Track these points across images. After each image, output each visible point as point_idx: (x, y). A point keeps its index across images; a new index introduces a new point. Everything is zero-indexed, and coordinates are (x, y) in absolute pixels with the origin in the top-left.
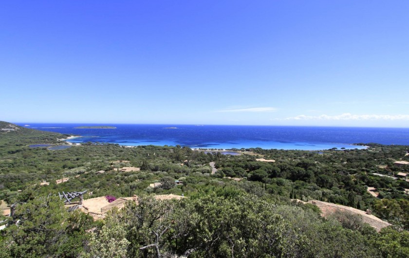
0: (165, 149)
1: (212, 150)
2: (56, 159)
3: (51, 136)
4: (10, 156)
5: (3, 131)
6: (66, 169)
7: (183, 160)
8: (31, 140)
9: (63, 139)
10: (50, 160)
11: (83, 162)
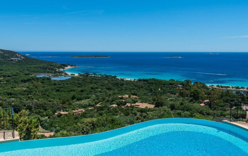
0: (171, 84)
1: (237, 88)
2: (62, 89)
3: (50, 65)
4: (23, 84)
5: (12, 60)
6: (75, 100)
7: (203, 100)
8: (36, 69)
9: (61, 70)
10: (58, 91)
11: (87, 94)
